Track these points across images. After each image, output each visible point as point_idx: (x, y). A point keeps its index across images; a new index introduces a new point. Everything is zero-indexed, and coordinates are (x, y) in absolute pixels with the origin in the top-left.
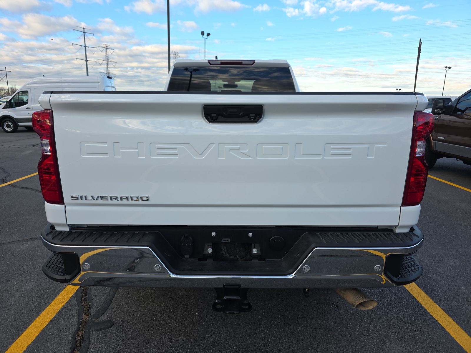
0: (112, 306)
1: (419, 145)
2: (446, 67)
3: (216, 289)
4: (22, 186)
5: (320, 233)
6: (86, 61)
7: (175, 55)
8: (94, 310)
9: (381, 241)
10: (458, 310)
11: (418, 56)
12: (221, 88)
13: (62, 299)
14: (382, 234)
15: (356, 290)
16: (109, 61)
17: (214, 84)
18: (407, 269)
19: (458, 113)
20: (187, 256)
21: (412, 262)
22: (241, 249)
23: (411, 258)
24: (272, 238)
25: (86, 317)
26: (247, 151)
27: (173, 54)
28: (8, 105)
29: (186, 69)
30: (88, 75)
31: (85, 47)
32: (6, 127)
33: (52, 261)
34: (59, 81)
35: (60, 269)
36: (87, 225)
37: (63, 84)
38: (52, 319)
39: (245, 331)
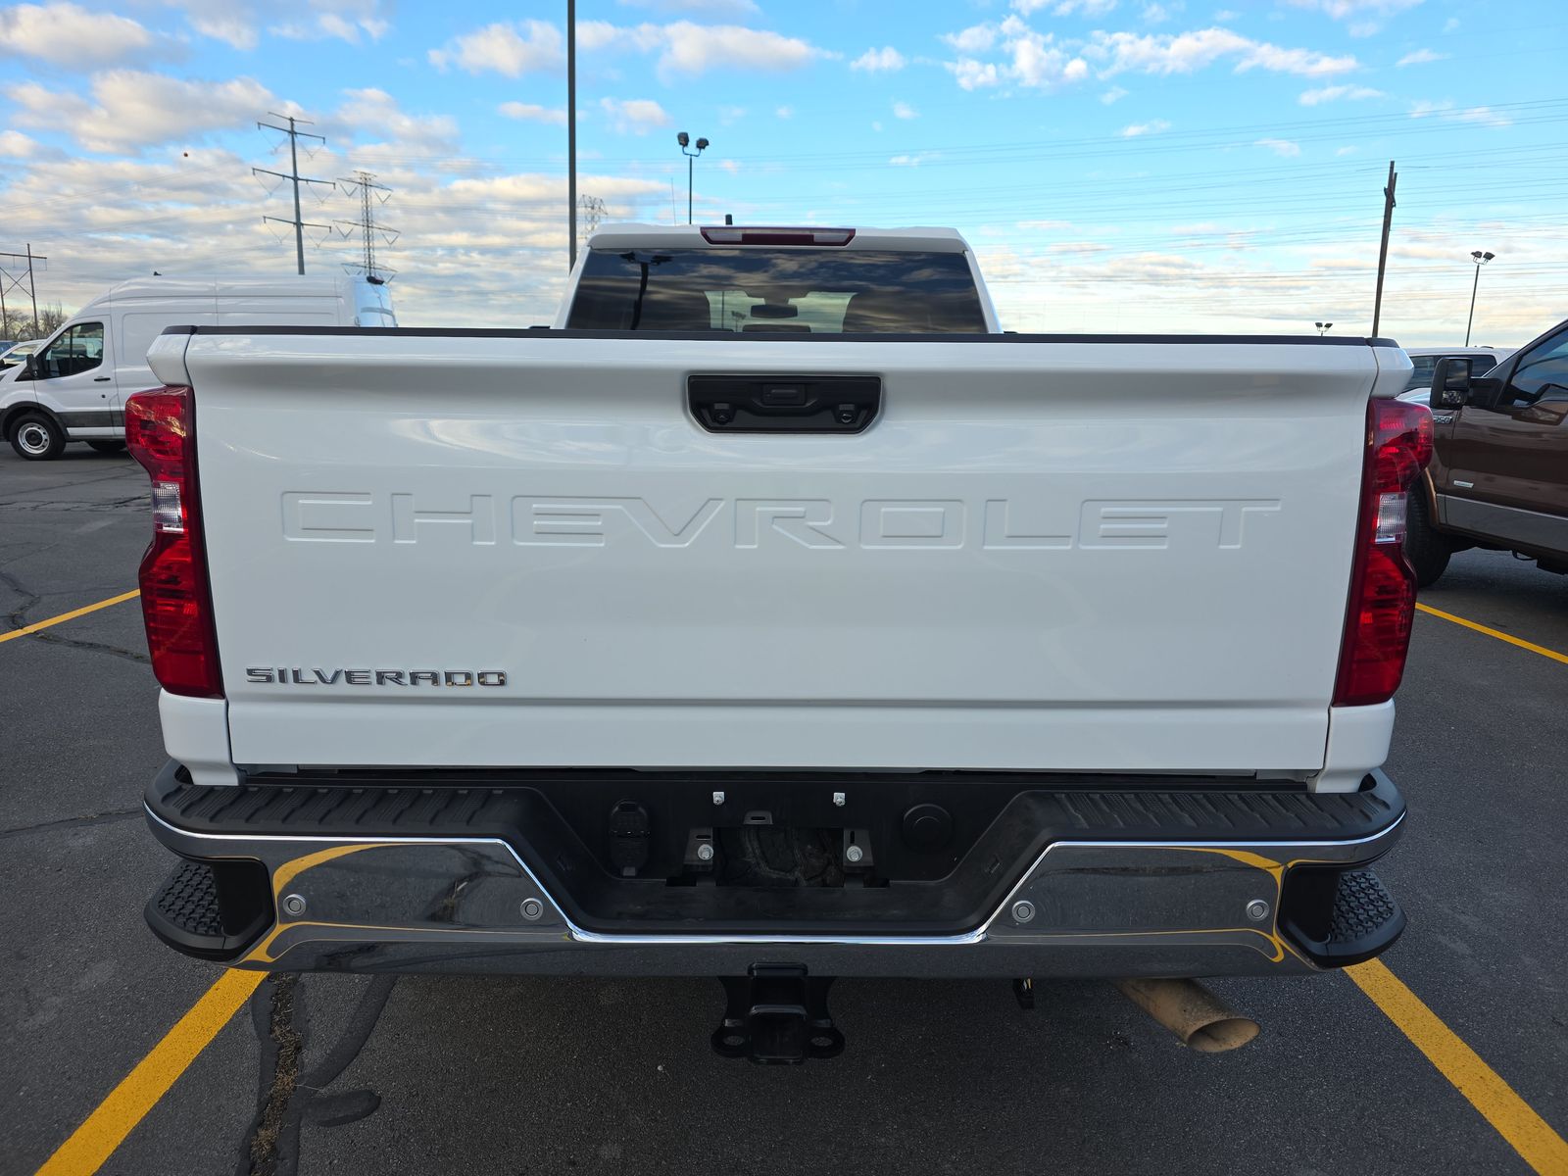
0: (373, 1042)
1: (1385, 508)
2: (1477, 254)
3: (724, 979)
4: (76, 639)
5: (1068, 795)
6: (299, 225)
7: (593, 208)
8: (313, 1057)
9: (1267, 822)
10: (1526, 1052)
11: (1385, 216)
12: (743, 317)
13: (207, 1018)
14: (1270, 797)
15: (1188, 984)
16: (375, 225)
17: (721, 306)
18: (1355, 913)
19: (1518, 402)
20: (630, 872)
21: (1371, 891)
22: (809, 847)
23: (1367, 879)
24: (910, 811)
25: (285, 1081)
26: (829, 522)
27: (586, 207)
28: (36, 368)
29: (630, 256)
30: (302, 271)
31: (296, 179)
32: (24, 441)
33: (179, 887)
34: (206, 289)
35: (204, 916)
36: (298, 765)
37: (222, 302)
38: (172, 1088)
39: (820, 1124)
